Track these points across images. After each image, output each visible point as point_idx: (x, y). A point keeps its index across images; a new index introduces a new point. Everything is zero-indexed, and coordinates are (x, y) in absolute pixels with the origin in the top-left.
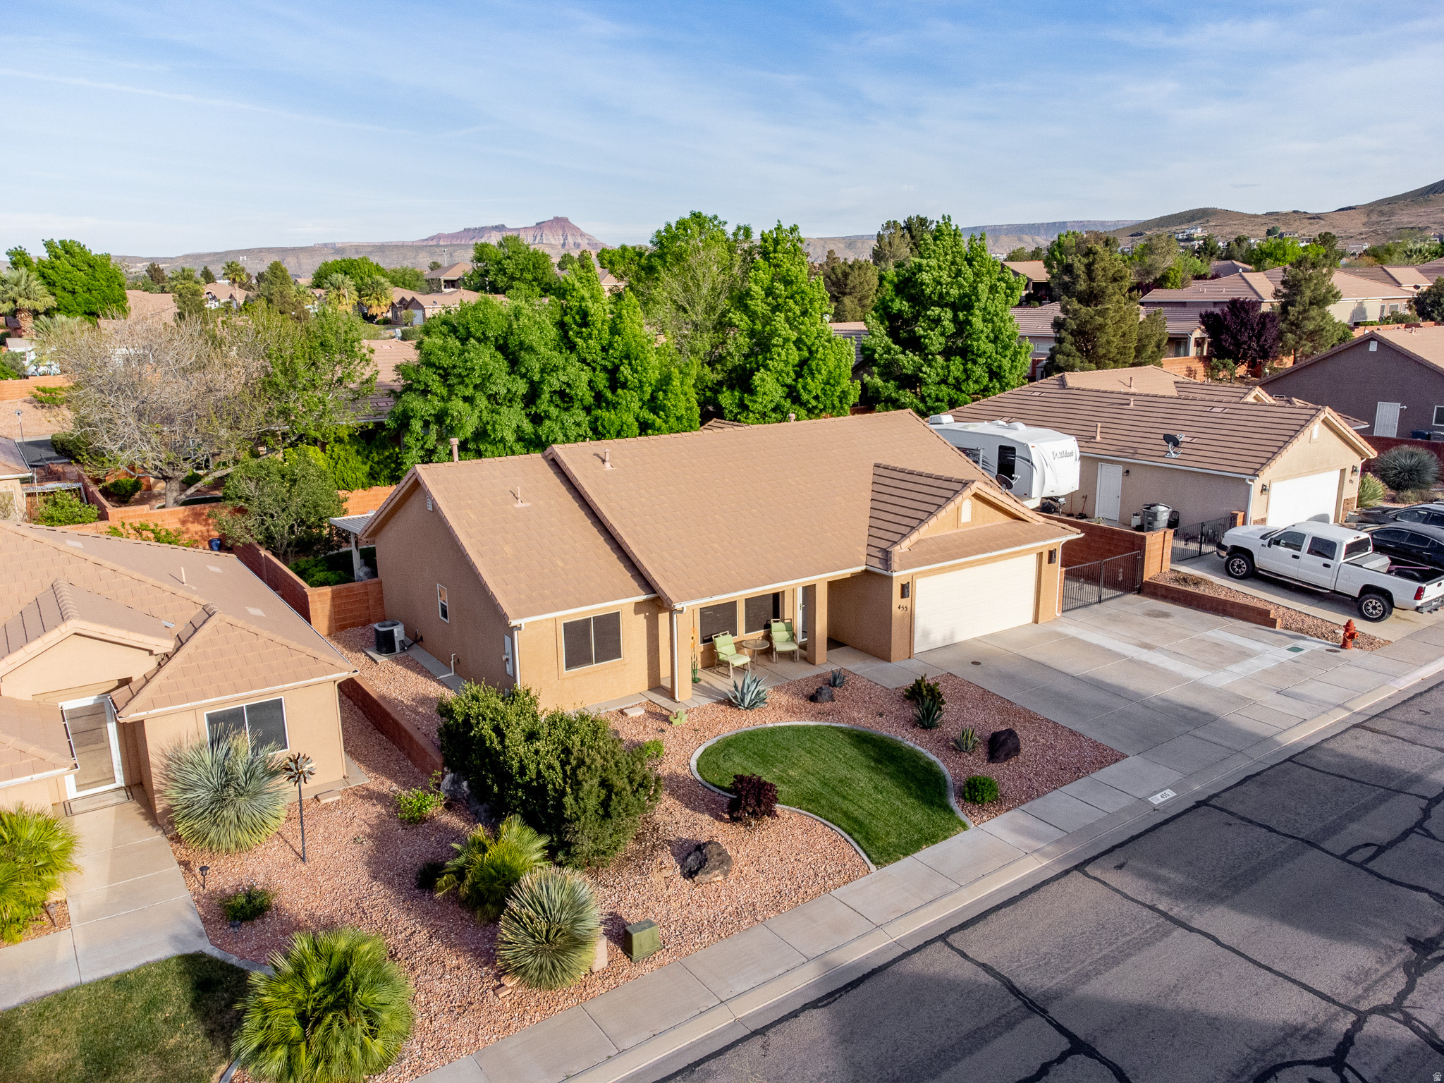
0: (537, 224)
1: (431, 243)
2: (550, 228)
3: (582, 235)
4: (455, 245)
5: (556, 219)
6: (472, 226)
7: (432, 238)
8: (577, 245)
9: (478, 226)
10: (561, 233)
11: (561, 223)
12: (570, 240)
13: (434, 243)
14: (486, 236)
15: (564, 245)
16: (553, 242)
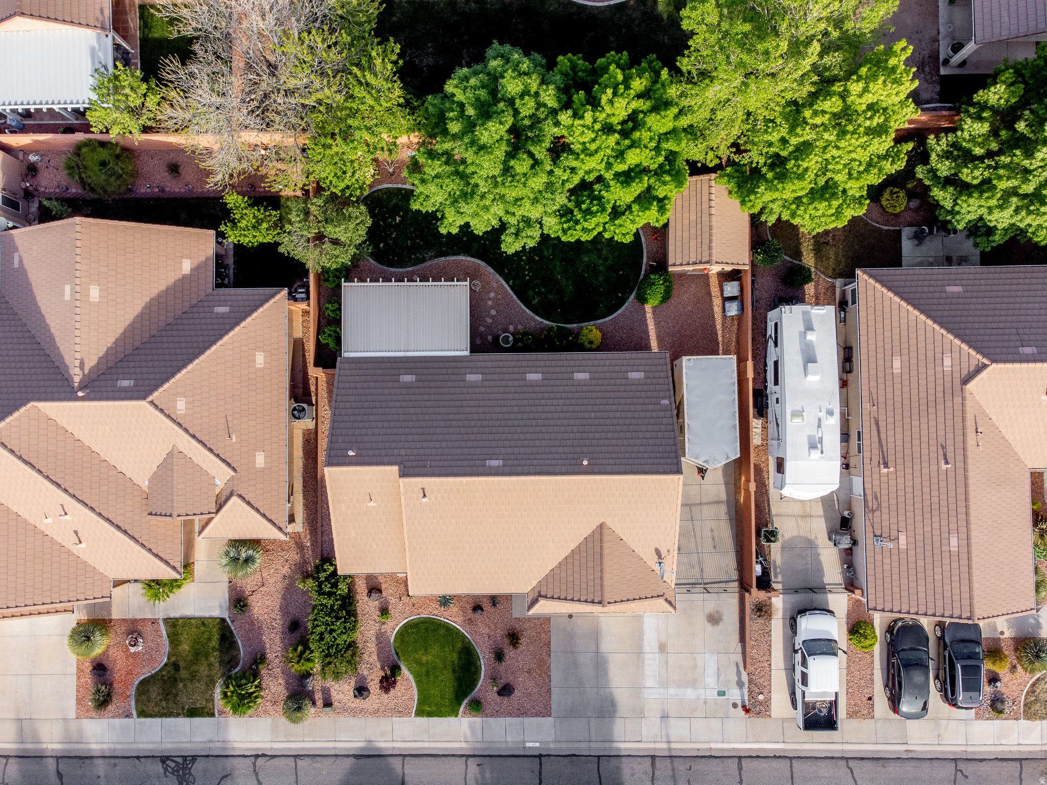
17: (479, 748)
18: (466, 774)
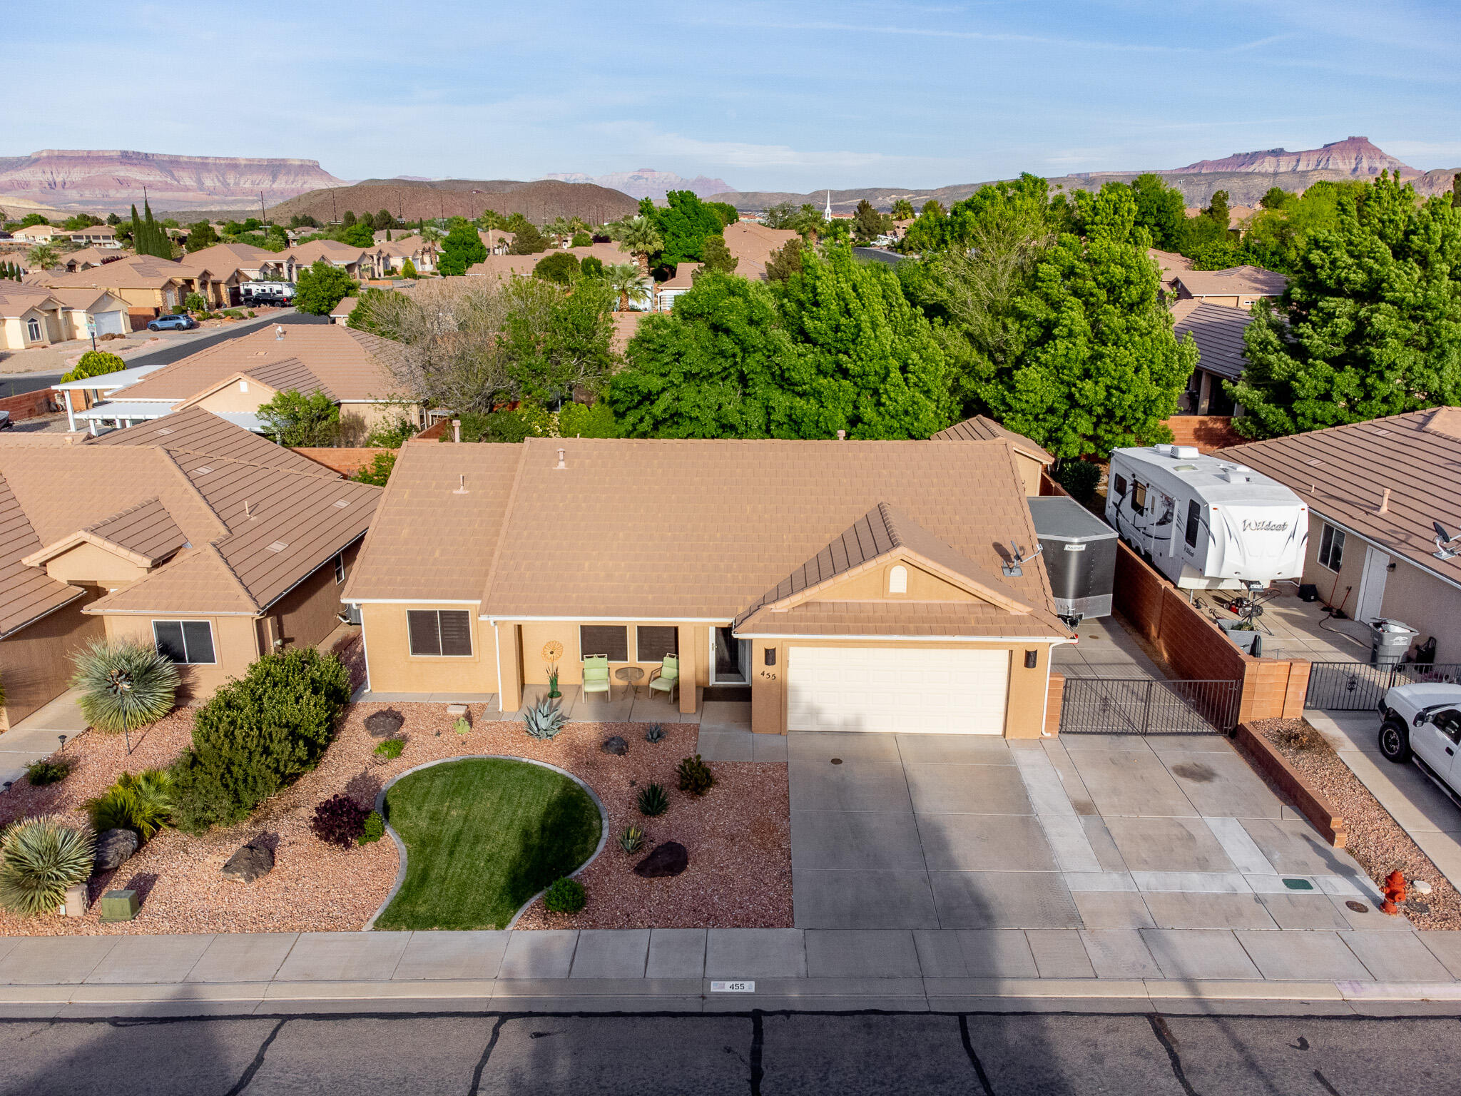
0: (1326, 146)
1: (1192, 171)
2: (1342, 150)
3: (1383, 157)
4: (1217, 173)
5: (1352, 140)
6: (1243, 151)
7: (1193, 166)
8: (1372, 170)
9: (1250, 150)
10: (1354, 156)
11: (1357, 144)
12: (1365, 164)
13: (1196, 171)
14: (1258, 162)
15: (1355, 170)
16: (1341, 166)
17: (549, 999)
18: (486, 1057)
